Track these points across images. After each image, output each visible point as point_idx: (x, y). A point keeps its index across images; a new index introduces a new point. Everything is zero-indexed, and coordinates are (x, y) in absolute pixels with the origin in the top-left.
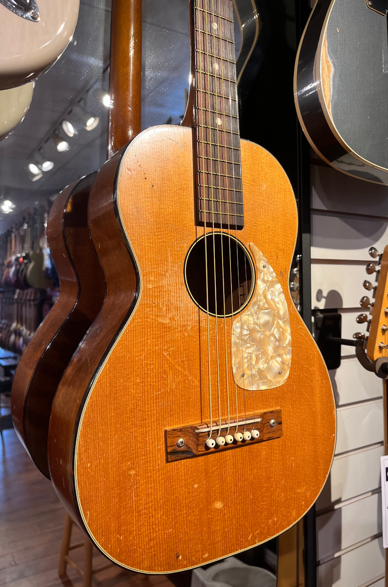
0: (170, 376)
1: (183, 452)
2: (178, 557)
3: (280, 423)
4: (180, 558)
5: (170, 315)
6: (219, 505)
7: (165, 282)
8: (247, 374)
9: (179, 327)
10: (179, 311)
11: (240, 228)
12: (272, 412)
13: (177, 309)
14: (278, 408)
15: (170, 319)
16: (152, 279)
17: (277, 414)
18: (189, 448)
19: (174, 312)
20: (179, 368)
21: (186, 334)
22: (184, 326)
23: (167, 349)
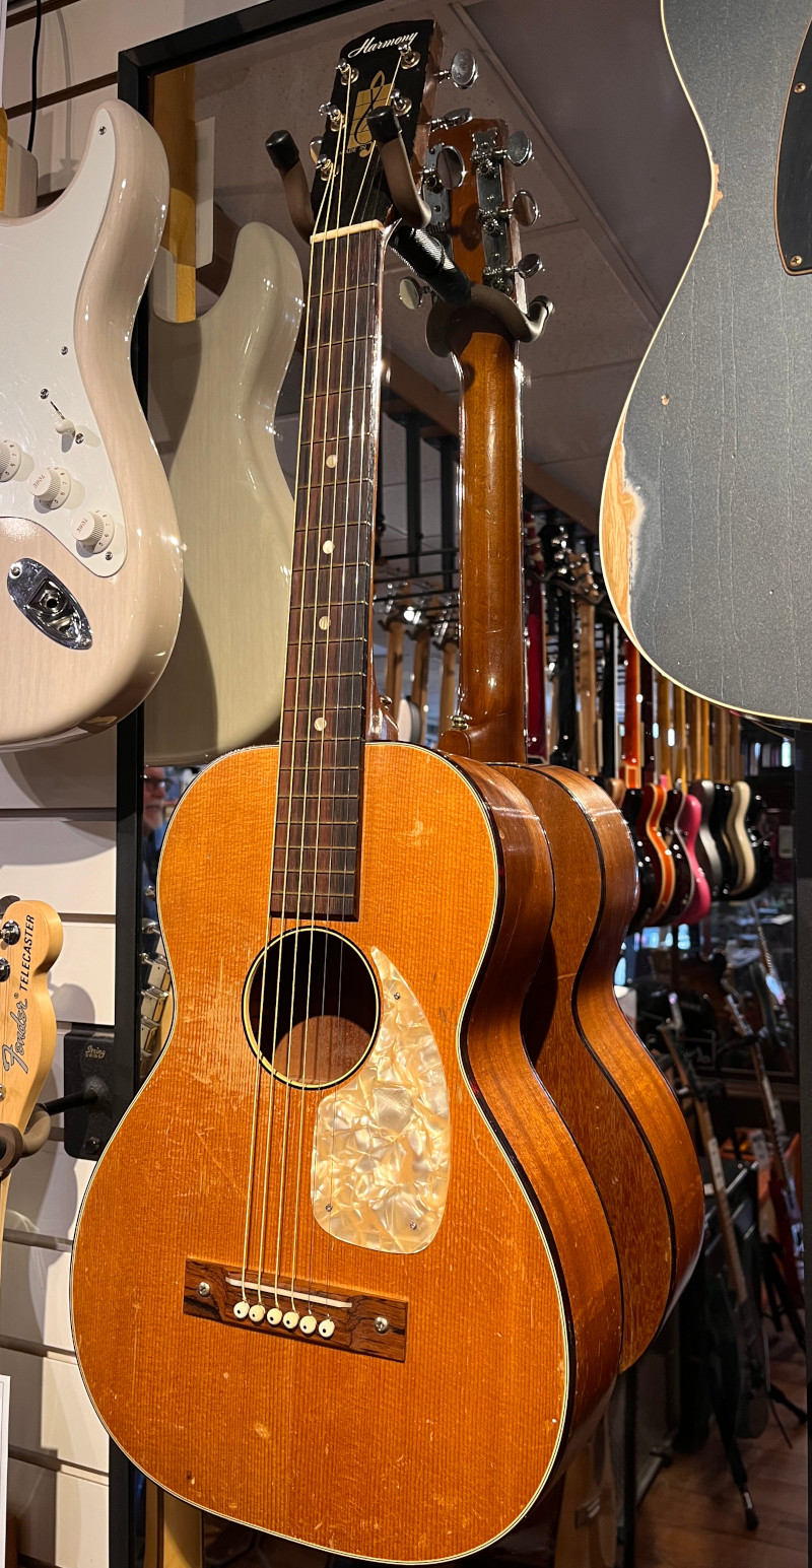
0: (203, 1173)
1: (205, 1306)
2: (189, 1478)
3: (402, 1332)
4: (193, 1482)
5: (212, 1072)
6: (262, 1431)
7: (210, 1014)
8: (338, 1208)
9: (225, 1094)
10: (227, 1066)
11: (353, 918)
12: (382, 1301)
13: (225, 1061)
14: (405, 1299)
15: (212, 1077)
16: (191, 1008)
17: (397, 1311)
18: (215, 1303)
19: (218, 1067)
20: (219, 1165)
21: (235, 1109)
22: (233, 1093)
23: (203, 1127)
